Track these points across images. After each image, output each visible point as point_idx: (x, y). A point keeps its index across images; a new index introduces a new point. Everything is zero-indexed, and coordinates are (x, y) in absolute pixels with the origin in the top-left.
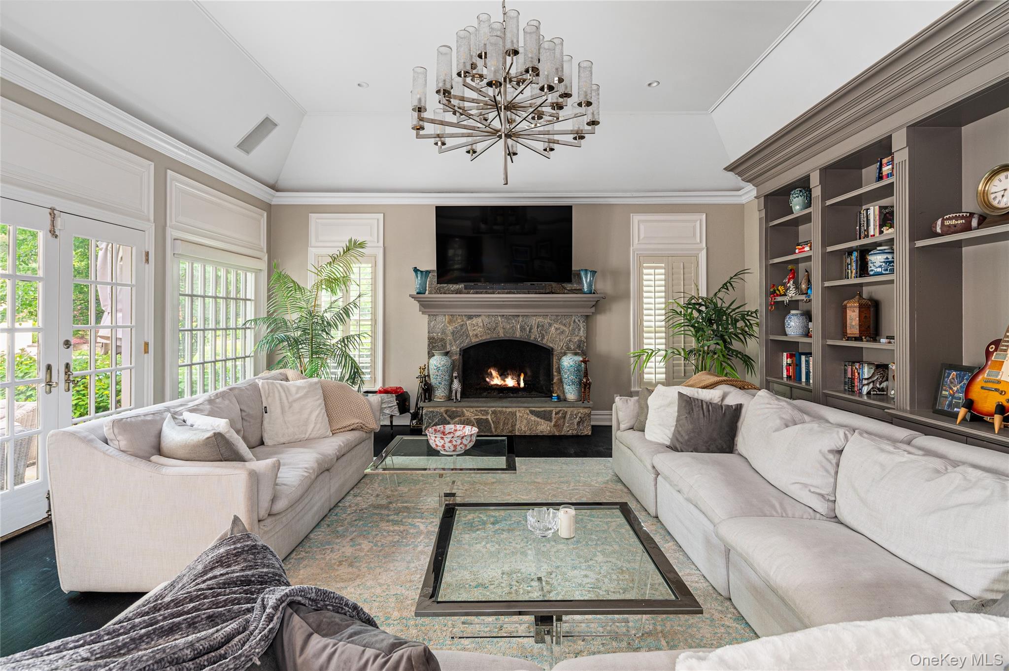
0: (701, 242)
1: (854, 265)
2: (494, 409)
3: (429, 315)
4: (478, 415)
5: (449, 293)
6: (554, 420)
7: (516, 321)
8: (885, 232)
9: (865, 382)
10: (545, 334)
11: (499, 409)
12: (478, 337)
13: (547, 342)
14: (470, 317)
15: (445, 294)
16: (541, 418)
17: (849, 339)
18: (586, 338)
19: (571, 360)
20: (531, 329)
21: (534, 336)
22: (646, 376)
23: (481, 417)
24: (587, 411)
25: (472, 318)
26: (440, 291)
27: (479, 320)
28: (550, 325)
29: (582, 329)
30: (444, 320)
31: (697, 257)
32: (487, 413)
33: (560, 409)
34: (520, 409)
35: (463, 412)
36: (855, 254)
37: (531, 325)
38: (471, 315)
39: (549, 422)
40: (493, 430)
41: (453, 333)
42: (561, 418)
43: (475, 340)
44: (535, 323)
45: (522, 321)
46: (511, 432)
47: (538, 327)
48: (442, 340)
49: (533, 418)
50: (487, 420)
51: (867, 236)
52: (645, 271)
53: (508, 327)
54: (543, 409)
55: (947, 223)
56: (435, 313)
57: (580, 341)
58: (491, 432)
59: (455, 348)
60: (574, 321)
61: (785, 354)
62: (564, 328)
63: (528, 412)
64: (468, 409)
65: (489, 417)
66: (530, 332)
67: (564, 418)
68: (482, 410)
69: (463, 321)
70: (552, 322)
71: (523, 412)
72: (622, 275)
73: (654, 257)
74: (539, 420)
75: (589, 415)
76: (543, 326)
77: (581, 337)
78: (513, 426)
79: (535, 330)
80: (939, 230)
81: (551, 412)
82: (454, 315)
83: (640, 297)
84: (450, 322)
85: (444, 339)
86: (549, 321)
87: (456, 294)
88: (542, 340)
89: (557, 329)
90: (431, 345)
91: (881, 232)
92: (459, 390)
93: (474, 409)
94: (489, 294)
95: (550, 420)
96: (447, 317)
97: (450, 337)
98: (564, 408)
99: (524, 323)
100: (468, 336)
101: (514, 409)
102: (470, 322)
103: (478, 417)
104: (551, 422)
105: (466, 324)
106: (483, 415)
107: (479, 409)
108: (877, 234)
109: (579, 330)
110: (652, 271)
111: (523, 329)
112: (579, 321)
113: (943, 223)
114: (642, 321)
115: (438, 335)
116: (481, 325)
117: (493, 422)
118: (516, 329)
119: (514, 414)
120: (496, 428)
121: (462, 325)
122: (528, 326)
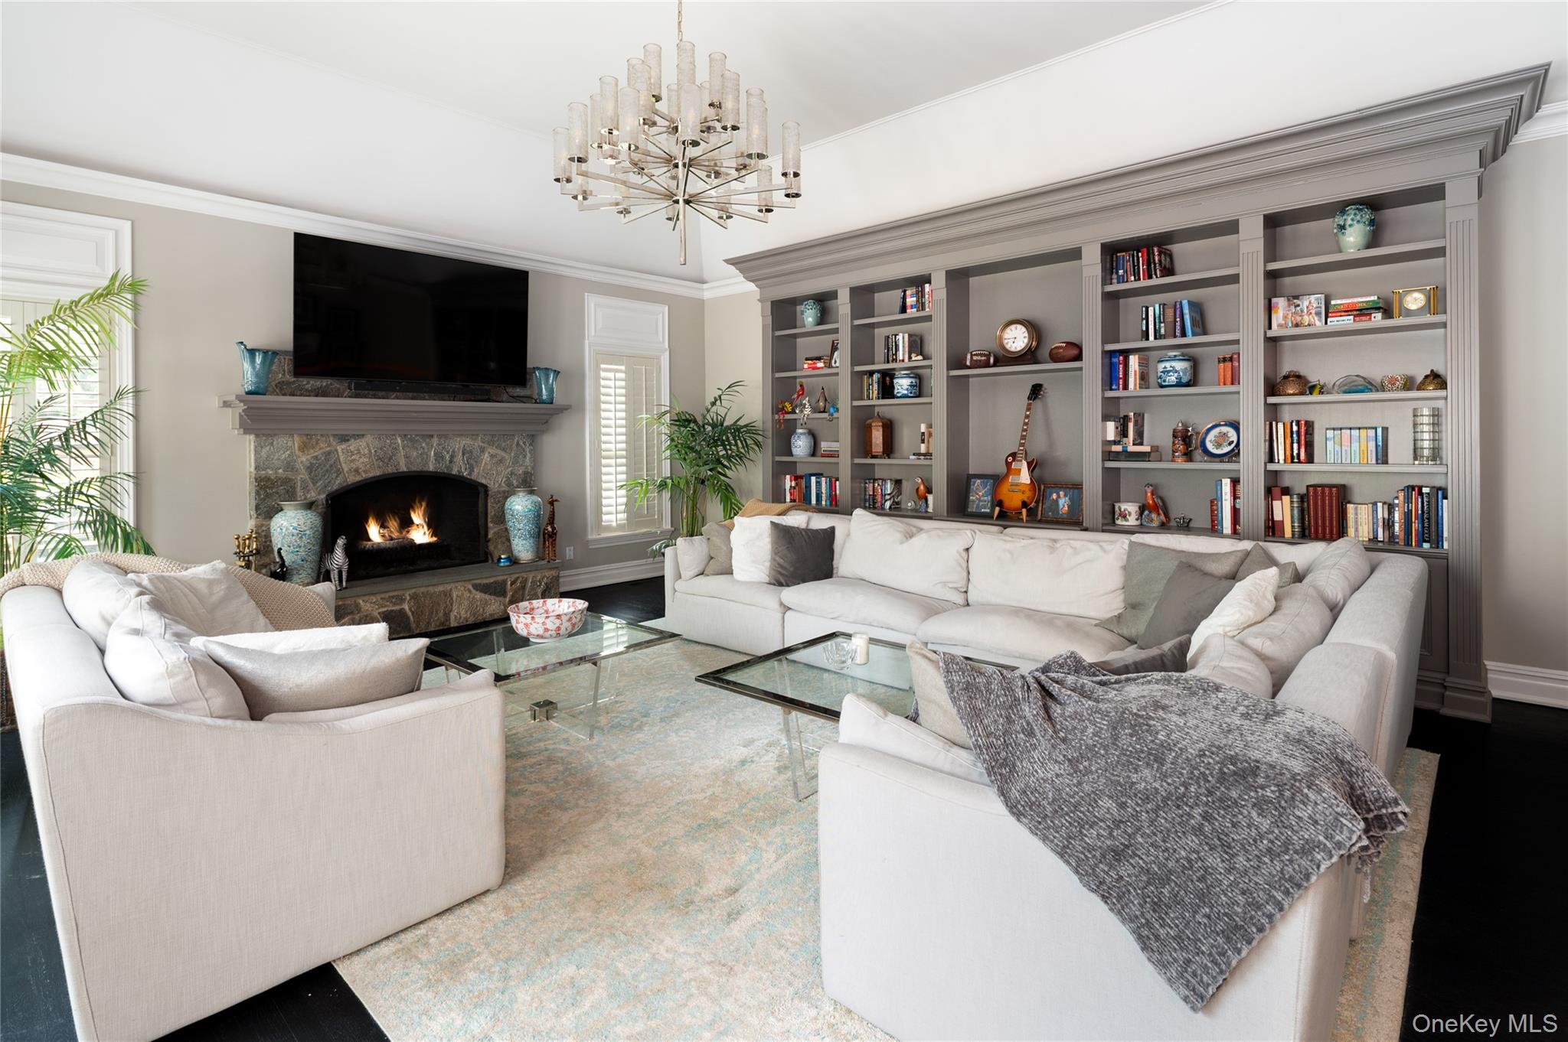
0: (663, 341)
1: (876, 386)
2: (413, 590)
3: (257, 436)
4: (386, 606)
5: (301, 395)
6: (509, 594)
7: (427, 444)
8: (914, 359)
9: (888, 497)
10: (474, 464)
11: (424, 590)
12: (359, 473)
13: (478, 475)
14: (344, 439)
15: (294, 395)
16: (490, 594)
17: (874, 457)
18: (533, 468)
19: (529, 502)
20: (452, 457)
21: (459, 468)
22: (605, 517)
23: (390, 609)
24: (553, 573)
25: (348, 440)
26: (281, 389)
27: (361, 444)
28: (483, 450)
29: (529, 455)
30: (290, 444)
31: (658, 358)
32: (402, 600)
33: (517, 575)
34: (457, 584)
35: (357, 606)
36: (876, 376)
37: (453, 451)
38: (347, 435)
39: (501, 599)
40: (413, 626)
41: (310, 468)
42: (519, 589)
43: (353, 479)
44: (459, 447)
45: (438, 445)
46: (442, 624)
47: (463, 454)
48: (286, 481)
49: (479, 595)
50: (402, 612)
51: (895, 360)
52: (603, 374)
53: (415, 454)
54: (492, 580)
55: (975, 358)
56: (270, 432)
57: (526, 473)
58: (410, 630)
59: (313, 494)
60: (518, 444)
61: (788, 477)
62: (503, 454)
63: (471, 587)
64: (366, 598)
65: (406, 607)
66: (451, 462)
67: (523, 588)
68: (393, 597)
69: (329, 446)
70: (486, 445)
71: (462, 589)
72: (576, 377)
73: (613, 357)
74: (487, 597)
75: (558, 578)
76: (471, 452)
77: (527, 467)
78: (447, 615)
79: (459, 458)
80: (968, 363)
81: (505, 581)
82: (311, 435)
83: (597, 410)
84: (304, 448)
85: (290, 480)
86: (481, 444)
87: (317, 396)
88: (470, 474)
89: (492, 456)
90: (262, 492)
91: (910, 358)
92: (345, 567)
93: (379, 597)
94: (380, 398)
95: (503, 594)
96: (296, 438)
97: (303, 475)
98: (522, 574)
99: (441, 447)
100: (339, 472)
101: (448, 587)
102: (343, 446)
103: (386, 609)
104: (505, 597)
105: (336, 450)
106: (395, 604)
107: (387, 595)
108: (906, 360)
109: (525, 457)
110: (611, 375)
111: (439, 457)
112: (524, 443)
113: (972, 358)
114: (600, 442)
115: (276, 473)
116: (366, 452)
117: (413, 613)
118: (428, 456)
119: (447, 594)
120: (418, 622)
121: (329, 453)
122: (448, 453)
